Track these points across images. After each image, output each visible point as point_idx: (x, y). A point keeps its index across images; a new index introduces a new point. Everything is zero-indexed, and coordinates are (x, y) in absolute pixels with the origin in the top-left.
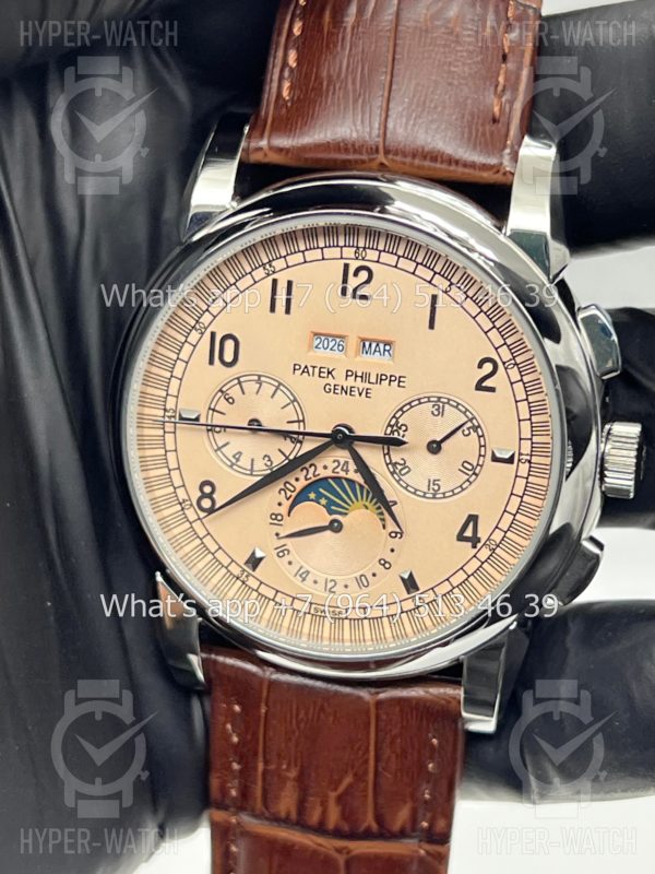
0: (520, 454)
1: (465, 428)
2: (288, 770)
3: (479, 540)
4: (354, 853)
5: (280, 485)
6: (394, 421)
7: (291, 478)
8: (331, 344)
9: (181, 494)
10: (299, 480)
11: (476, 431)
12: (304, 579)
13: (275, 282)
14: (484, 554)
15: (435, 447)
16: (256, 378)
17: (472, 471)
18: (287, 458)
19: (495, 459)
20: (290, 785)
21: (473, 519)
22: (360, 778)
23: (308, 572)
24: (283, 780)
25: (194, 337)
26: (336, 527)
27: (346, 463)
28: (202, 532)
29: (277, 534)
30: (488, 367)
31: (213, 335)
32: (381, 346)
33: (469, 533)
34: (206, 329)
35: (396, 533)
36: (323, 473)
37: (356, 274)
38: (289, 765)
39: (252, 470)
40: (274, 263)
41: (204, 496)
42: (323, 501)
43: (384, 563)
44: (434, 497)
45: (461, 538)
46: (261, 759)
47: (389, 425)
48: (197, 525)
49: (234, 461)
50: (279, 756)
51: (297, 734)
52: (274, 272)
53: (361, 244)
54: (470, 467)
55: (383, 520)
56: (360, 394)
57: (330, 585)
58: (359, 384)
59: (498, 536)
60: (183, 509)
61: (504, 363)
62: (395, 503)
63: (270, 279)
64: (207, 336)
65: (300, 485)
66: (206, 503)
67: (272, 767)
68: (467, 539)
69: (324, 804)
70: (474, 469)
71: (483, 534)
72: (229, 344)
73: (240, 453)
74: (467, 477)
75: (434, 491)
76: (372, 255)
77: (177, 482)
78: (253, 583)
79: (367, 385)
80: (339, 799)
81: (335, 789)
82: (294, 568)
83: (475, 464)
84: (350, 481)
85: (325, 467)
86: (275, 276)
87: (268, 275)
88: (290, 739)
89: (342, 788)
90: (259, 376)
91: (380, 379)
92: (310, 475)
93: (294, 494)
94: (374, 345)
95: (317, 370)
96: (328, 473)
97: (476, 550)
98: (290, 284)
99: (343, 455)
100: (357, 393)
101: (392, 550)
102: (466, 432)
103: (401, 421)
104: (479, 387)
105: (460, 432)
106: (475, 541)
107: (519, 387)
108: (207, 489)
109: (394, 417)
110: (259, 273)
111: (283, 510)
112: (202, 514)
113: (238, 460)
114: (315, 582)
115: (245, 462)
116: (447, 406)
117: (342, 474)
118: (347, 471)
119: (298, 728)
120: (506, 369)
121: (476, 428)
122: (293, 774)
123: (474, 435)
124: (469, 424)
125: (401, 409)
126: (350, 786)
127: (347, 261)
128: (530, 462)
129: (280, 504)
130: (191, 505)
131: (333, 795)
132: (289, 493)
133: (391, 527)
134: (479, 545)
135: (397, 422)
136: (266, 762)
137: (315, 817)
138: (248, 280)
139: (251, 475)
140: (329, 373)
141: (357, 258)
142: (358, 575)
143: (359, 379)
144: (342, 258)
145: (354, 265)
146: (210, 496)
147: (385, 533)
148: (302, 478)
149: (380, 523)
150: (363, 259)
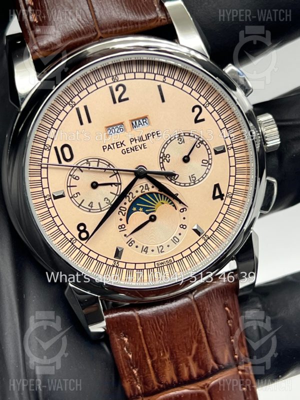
0: (227, 146)
1: (197, 144)
2: (164, 355)
3: (223, 195)
4: (211, 385)
5: (117, 210)
6: (162, 154)
7: (122, 204)
8: (116, 130)
9: (69, 236)
10: (126, 203)
11: (202, 143)
12: (146, 252)
13: (78, 110)
14: (228, 201)
15: (186, 159)
16: (86, 161)
17: (207, 163)
18: (116, 195)
19: (216, 153)
20: (167, 363)
21: (217, 186)
22: (200, 342)
23: (147, 247)
24: (164, 362)
25: (46, 153)
26: (153, 219)
27: (147, 185)
28: (86, 251)
29: (125, 235)
30: (197, 110)
31: (56, 148)
32: (141, 121)
33: (217, 194)
34: (51, 147)
35: (183, 209)
36: (137, 195)
37: (117, 90)
38: (164, 352)
39: (101, 209)
40: (73, 100)
41: (81, 232)
42: (141, 209)
43: (183, 227)
44: (195, 184)
45: (214, 198)
46: (148, 357)
47: (160, 158)
48: (83, 249)
49: (90, 208)
50: (157, 350)
51: (162, 333)
52: (75, 105)
53: (114, 74)
54: (206, 162)
55: (174, 206)
56: (141, 148)
57: (160, 249)
58: (139, 143)
59: (231, 190)
60: (72, 244)
61: (204, 105)
62: (177, 194)
63: (74, 109)
64: (53, 150)
65: (127, 206)
66: (84, 235)
67: (156, 358)
68: (217, 197)
69: (187, 366)
70: (208, 162)
71: (224, 192)
72: (66, 150)
73: (92, 203)
74: (206, 167)
75: (194, 181)
76: (121, 77)
77: (65, 231)
78: (122, 265)
79: (143, 142)
80: (194, 359)
81: (190, 354)
82: (140, 248)
83: (208, 160)
84: (151, 194)
85: (137, 192)
86: (76, 106)
87: (73, 107)
88: (160, 338)
89: (193, 352)
90: (87, 160)
91: (148, 137)
92: (131, 198)
93: (126, 212)
94: (137, 122)
95: (115, 145)
96: (140, 194)
97: (223, 201)
98: (86, 107)
99: (143, 182)
100: (139, 148)
101: (184, 218)
102: (198, 146)
103: (166, 153)
104: (196, 121)
105: (195, 147)
106: (221, 196)
107: (215, 114)
108: (82, 228)
109: (161, 152)
110: (68, 108)
111: (124, 222)
112: (83, 242)
113: (92, 206)
114: (153, 251)
115: (96, 206)
116: (185, 137)
117: (147, 191)
118: (148, 189)
119: (161, 330)
120: (206, 107)
121: (202, 142)
122: (168, 356)
123: (202, 146)
124: (198, 142)
125: (163, 147)
126: (197, 348)
127: (110, 85)
128: (233, 148)
129: (121, 220)
130: (76, 239)
131: (190, 358)
132: (124, 212)
133: (180, 207)
134: (224, 198)
135: (164, 155)
136: (151, 357)
137: (185, 375)
138: (63, 114)
139: (101, 211)
140: (122, 144)
141: (114, 82)
142: (172, 238)
143: (137, 141)
144: (107, 84)
145: (114, 85)
146: (84, 231)
147: (178, 211)
148: (127, 202)
149: (174, 208)
150: (118, 81)
